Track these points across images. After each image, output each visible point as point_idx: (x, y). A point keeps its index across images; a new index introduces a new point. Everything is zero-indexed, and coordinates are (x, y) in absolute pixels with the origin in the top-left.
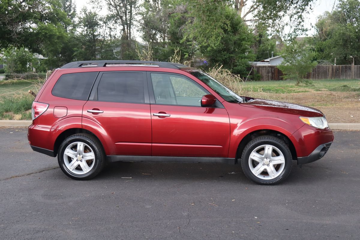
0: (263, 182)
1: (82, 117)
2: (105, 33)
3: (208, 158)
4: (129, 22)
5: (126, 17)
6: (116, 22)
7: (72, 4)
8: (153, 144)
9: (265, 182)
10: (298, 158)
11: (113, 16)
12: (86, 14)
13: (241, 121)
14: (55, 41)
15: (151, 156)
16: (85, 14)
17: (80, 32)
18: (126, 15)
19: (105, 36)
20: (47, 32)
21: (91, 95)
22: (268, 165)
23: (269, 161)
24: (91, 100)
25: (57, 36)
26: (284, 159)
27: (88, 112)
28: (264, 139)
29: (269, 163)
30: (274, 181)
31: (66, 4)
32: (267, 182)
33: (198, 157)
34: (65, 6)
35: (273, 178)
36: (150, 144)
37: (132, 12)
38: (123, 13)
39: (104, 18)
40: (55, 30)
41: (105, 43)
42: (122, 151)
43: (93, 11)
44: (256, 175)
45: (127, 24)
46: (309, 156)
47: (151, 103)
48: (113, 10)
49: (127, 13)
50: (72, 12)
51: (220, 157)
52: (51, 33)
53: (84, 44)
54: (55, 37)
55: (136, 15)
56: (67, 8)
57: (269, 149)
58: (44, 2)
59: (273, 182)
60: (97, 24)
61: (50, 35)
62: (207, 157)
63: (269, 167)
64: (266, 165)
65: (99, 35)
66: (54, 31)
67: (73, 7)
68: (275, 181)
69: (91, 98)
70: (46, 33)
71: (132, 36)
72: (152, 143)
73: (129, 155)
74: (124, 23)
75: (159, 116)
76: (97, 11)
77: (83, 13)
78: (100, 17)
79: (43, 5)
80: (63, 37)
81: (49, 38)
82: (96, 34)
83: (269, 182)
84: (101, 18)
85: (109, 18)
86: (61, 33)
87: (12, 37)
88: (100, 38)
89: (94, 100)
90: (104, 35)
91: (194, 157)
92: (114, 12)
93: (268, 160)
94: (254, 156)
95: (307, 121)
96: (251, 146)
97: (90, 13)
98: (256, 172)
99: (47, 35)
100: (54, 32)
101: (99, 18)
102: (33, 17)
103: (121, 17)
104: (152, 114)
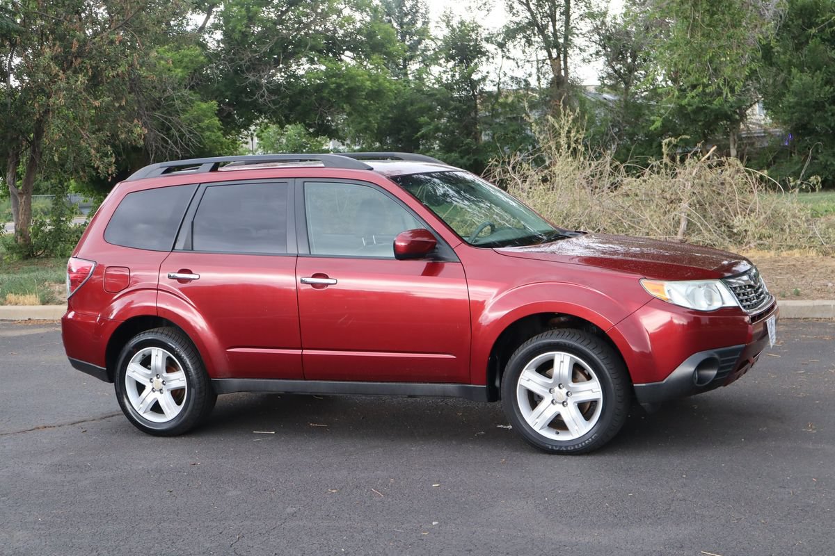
0: (552, 446)
1: (157, 290)
2: (502, 75)
3: (428, 384)
4: (561, 41)
5: (554, 26)
6: (529, 43)
7: (419, 5)
8: (306, 352)
9: (556, 446)
10: (635, 385)
11: (521, 29)
12: (452, 26)
13: (494, 291)
14: (363, 103)
15: (305, 379)
16: (448, 26)
17: (437, 75)
18: (554, 21)
19: (502, 80)
20: (343, 82)
21: (179, 238)
22: (563, 402)
23: (567, 394)
24: (179, 251)
25: (366, 90)
26: (600, 389)
27: (169, 277)
28: (549, 338)
29: (567, 399)
30: (578, 445)
31: (405, 6)
32: (561, 447)
33: (406, 382)
34: (401, 11)
35: (576, 436)
36: (299, 352)
37: (571, 12)
38: (547, 17)
39: (498, 34)
40: (362, 76)
41: (501, 100)
42: (243, 367)
43: (468, 18)
44: (537, 429)
45: (556, 46)
46: (664, 382)
47: (300, 253)
48: (520, 12)
49: (558, 17)
50: (419, 25)
51: (455, 383)
52: (352, 84)
53: (445, 105)
54: (360, 94)
55: (582, 19)
56: (406, 15)
57: (562, 362)
58: (341, 7)
59: (576, 447)
60: (479, 52)
61: (349, 88)
62: (426, 383)
63: (566, 408)
64: (560, 403)
65: (484, 79)
66: (359, 78)
67: (420, 11)
68: (581, 443)
69: (179, 246)
70: (339, 86)
71: (572, 75)
72: (302, 349)
73: (258, 378)
74: (549, 45)
75: (313, 285)
76: (479, 17)
77: (444, 25)
78: (487, 32)
79: (339, 12)
80: (385, 91)
81: (347, 96)
82: (475, 77)
83: (566, 447)
84: (489, 34)
85: (510, 34)
86: (377, 83)
87: (257, 100)
88: (490, 87)
89: (185, 250)
90: (500, 79)
91: (396, 382)
92: (523, 16)
93: (564, 391)
94: (528, 380)
95: (658, 291)
96: (520, 354)
97: (462, 23)
98: (536, 420)
99: (342, 89)
100: (358, 81)
101: (483, 36)
102: (308, 47)
103: (542, 30)
104: (299, 279)
